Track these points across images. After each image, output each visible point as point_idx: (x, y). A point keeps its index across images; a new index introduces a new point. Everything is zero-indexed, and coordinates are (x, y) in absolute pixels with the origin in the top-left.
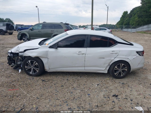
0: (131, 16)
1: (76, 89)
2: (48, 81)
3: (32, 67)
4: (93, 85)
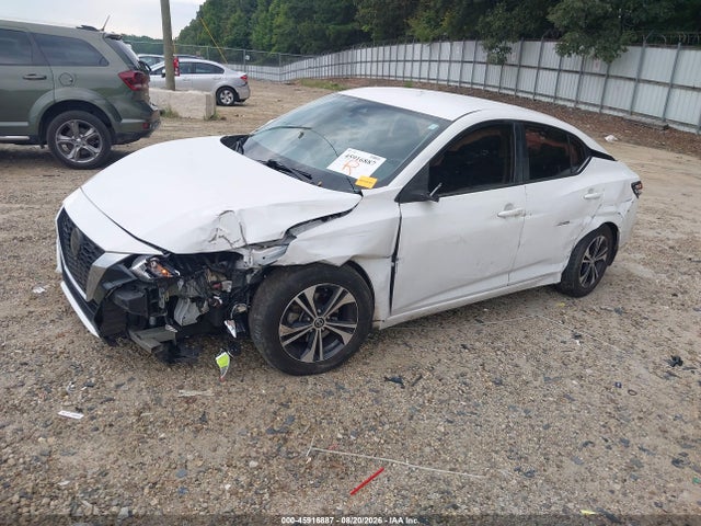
0: (253, 6)
1: (556, 380)
2: (421, 377)
3: (320, 323)
4: (565, 342)
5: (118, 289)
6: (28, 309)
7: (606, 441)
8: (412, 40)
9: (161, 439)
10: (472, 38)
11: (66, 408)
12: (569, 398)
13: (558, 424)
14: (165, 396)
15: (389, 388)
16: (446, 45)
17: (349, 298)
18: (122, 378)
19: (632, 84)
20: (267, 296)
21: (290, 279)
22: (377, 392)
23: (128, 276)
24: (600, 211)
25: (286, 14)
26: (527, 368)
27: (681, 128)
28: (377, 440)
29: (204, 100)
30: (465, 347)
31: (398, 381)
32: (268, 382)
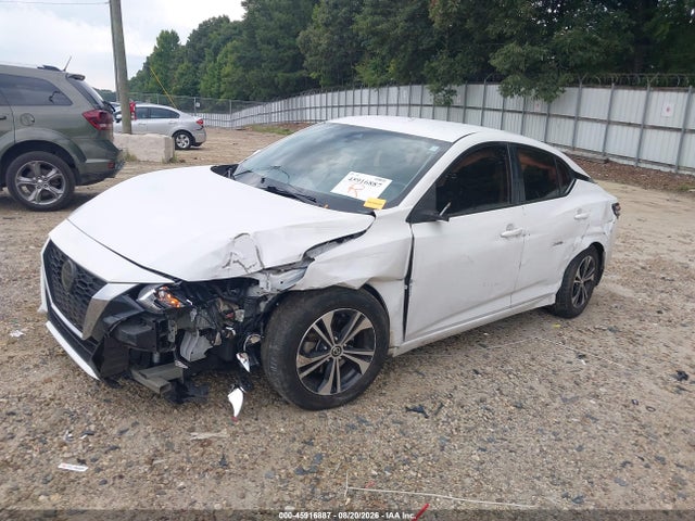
0: (201, 57)
1: (573, 400)
2: (442, 405)
3: (337, 352)
4: (571, 363)
5: (123, 323)
6: (8, 354)
7: (643, 460)
8: (359, 86)
9: (180, 489)
10: (418, 83)
11: (66, 460)
12: (592, 418)
13: (591, 445)
14: (177, 441)
15: (412, 419)
16: (394, 90)
17: (367, 324)
18: (125, 424)
19: (572, 122)
20: (282, 325)
21: (308, 305)
22: (401, 423)
23: (134, 308)
24: (589, 231)
25: (234, 63)
26: (542, 390)
27: (621, 161)
28: (415, 474)
29: (163, 144)
30: (477, 373)
31: (420, 410)
32: (284, 419)
